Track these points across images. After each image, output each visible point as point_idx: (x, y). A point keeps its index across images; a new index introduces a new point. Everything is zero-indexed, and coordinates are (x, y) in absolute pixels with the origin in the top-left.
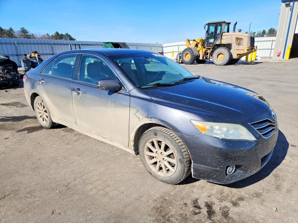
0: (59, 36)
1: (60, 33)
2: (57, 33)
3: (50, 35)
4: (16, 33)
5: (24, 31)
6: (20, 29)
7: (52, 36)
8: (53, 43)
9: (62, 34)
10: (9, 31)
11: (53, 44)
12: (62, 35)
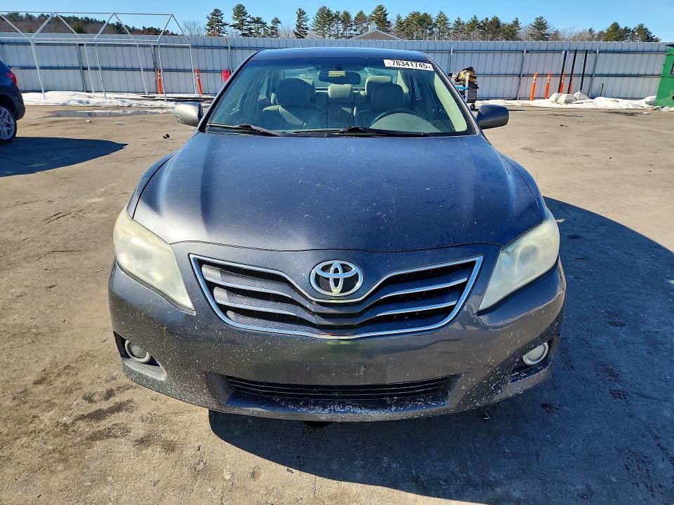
0: (616, 33)
1: (622, 26)
2: (615, 27)
3: (597, 31)
4: (521, 31)
5: (540, 25)
6: (533, 21)
7: (601, 34)
8: (529, 48)
9: (626, 28)
10: (512, 26)
11: (527, 52)
12: (626, 30)
